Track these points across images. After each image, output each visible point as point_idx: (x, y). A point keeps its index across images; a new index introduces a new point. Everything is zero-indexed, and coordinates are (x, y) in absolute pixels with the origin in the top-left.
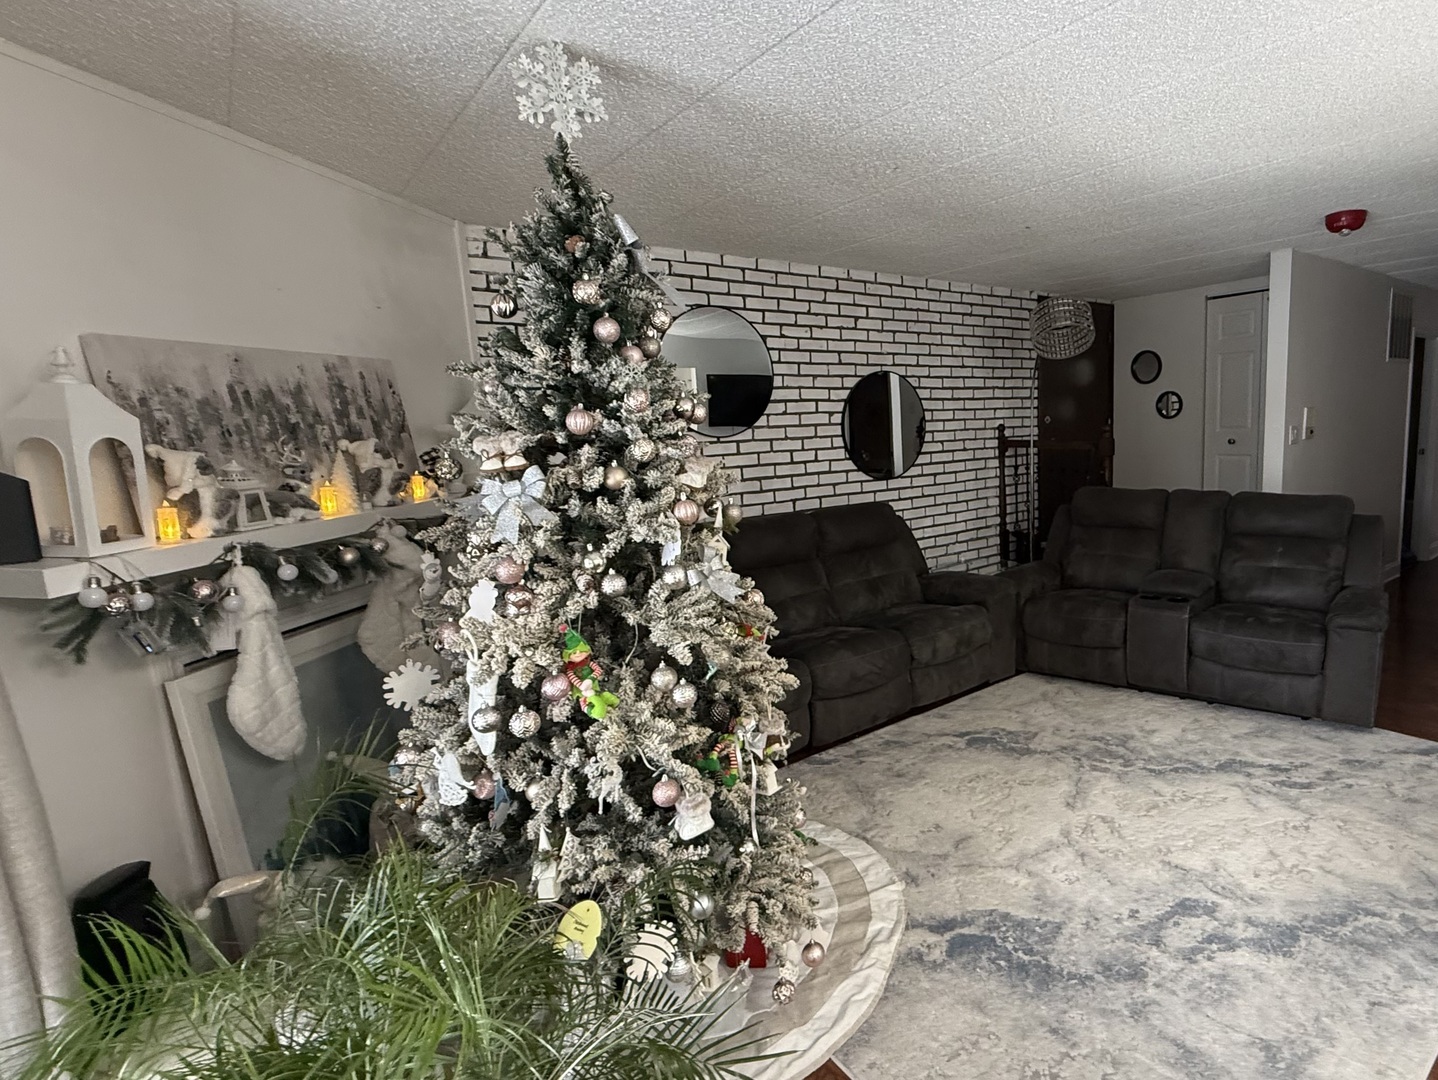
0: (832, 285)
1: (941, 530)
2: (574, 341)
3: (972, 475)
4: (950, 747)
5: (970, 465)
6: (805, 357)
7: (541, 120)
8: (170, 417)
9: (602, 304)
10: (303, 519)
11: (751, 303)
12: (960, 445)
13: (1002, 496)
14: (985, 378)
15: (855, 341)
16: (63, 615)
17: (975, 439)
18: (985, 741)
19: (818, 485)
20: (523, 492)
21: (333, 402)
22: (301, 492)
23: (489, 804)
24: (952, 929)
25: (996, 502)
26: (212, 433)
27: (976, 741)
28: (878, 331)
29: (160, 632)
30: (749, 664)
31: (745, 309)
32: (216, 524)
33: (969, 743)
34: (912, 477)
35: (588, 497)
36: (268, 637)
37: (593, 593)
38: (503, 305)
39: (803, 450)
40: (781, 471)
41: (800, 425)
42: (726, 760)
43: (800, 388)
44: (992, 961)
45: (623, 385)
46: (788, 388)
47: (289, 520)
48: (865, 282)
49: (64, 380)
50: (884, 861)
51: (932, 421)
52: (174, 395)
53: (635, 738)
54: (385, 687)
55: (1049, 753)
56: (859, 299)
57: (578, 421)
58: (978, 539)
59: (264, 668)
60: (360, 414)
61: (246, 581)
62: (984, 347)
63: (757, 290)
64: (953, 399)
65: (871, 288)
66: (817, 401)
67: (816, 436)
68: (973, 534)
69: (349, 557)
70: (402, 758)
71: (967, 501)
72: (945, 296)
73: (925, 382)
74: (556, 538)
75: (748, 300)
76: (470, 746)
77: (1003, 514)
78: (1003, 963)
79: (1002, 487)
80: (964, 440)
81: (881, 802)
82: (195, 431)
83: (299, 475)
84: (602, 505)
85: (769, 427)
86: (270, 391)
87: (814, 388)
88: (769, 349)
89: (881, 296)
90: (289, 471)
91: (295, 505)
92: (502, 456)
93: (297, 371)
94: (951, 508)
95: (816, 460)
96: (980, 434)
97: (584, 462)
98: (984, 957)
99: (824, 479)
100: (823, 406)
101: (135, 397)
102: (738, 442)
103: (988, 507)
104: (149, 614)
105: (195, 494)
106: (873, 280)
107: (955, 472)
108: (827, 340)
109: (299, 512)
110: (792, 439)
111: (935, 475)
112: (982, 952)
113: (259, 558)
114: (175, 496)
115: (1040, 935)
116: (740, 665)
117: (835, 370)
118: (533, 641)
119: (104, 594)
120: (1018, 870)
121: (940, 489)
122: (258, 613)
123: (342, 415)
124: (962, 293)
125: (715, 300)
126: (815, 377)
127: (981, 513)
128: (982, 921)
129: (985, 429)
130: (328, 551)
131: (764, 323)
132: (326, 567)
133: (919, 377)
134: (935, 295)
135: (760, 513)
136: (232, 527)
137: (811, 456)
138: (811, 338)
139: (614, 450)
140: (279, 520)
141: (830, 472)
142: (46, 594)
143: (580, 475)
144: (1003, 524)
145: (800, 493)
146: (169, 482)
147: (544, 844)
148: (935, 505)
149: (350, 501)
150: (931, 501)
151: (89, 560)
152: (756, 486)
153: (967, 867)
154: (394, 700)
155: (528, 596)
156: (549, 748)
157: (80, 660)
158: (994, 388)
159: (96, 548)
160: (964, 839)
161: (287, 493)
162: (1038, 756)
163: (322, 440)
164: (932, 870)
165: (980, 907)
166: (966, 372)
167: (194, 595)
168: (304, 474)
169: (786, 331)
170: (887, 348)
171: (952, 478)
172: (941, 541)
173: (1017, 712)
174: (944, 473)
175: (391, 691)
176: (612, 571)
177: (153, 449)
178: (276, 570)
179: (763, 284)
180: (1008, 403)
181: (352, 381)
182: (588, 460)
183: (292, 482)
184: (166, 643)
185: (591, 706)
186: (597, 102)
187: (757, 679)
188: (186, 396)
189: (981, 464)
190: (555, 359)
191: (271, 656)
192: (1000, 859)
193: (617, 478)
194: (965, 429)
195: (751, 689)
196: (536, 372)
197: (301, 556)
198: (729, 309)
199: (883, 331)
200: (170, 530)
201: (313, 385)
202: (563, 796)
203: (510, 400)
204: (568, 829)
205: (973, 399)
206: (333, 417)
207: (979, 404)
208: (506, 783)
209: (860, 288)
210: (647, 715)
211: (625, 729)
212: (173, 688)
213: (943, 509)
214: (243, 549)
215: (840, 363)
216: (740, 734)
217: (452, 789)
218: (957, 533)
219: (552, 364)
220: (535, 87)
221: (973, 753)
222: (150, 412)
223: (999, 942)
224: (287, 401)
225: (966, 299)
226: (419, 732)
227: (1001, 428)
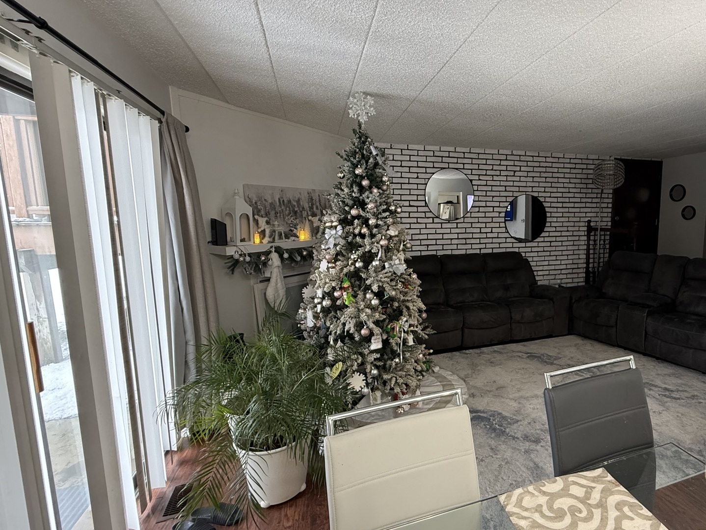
0: (504, 157)
1: (553, 268)
2: (354, 186)
3: (571, 243)
4: (519, 356)
5: (570, 238)
6: (490, 188)
7: (356, 116)
8: (262, 208)
9: (364, 175)
10: (294, 240)
11: (466, 166)
12: (565, 229)
13: (588, 255)
14: (581, 198)
15: (514, 181)
16: (230, 260)
17: (574, 226)
18: (536, 357)
19: (492, 243)
20: (336, 233)
21: (309, 204)
22: (294, 232)
23: (319, 328)
24: (477, 413)
25: (584, 256)
26: (272, 213)
27: (531, 356)
28: (525, 177)
29: (251, 269)
30: (406, 298)
31: (464, 169)
32: (269, 239)
33: (528, 357)
34: (538, 242)
35: (355, 236)
36: (279, 274)
37: (353, 266)
38: (340, 175)
39: (486, 227)
40: (475, 236)
41: (485, 217)
42: (393, 329)
43: (486, 201)
44: (485, 425)
45: (369, 201)
46: (480, 201)
47: (290, 240)
48: (520, 156)
49: (237, 197)
50: (466, 389)
51: (551, 217)
52: (264, 201)
53: (359, 314)
54: (303, 292)
55: (561, 366)
56: (517, 163)
57: (354, 212)
58: (573, 273)
59: (276, 284)
60: (317, 208)
61: (275, 257)
62: (581, 183)
63: (469, 161)
64: (562, 207)
65: (523, 158)
66: (493, 207)
67: (492, 222)
68: (570, 271)
69: (305, 253)
70: (300, 311)
71: (567, 255)
72: (561, 160)
73: (548, 200)
74: (343, 248)
75: (465, 165)
76: (316, 309)
77: (588, 263)
78: (488, 427)
79: (588, 250)
80: (568, 227)
81: (479, 370)
82: (268, 212)
83: (294, 226)
84: (358, 239)
85: (471, 217)
86: (290, 201)
87: (493, 201)
88: (473, 185)
89: (527, 161)
90: (291, 225)
91: (292, 236)
92: (332, 222)
93: (299, 195)
94: (558, 258)
95: (492, 232)
96: (576, 224)
97: (356, 225)
98: (483, 423)
99: (495, 240)
100: (496, 209)
101: (254, 202)
102: (457, 223)
103: (579, 259)
104: (249, 263)
105: (264, 230)
106: (524, 154)
107: (562, 241)
108: (500, 181)
109: (293, 238)
110: (481, 223)
111: (551, 242)
112: (483, 422)
113: (279, 251)
114: (260, 230)
115: (508, 422)
116: (402, 298)
117: (503, 194)
118: (334, 279)
119: (239, 256)
120: (516, 401)
121: (554, 249)
122: (276, 267)
123: (311, 208)
124: (570, 159)
125: (451, 166)
126: (493, 197)
127: (575, 261)
128: (490, 413)
129: (580, 222)
130: (299, 251)
131: (472, 174)
132: (297, 255)
133: (545, 197)
134: (556, 160)
135: (465, 253)
136: (274, 241)
137: (489, 230)
138: (493, 180)
139: (365, 222)
140: (287, 240)
141: (498, 238)
142: (226, 253)
143: (354, 229)
144: (587, 268)
145: (483, 246)
146: (259, 226)
147: (332, 343)
148: (550, 256)
149: (308, 236)
150: (548, 254)
151: (237, 246)
152: (464, 241)
153: (496, 396)
154: (304, 296)
155: (334, 265)
156: (337, 314)
157: (233, 273)
158: (586, 203)
159: (239, 243)
160: (500, 388)
161: (290, 232)
162: (555, 366)
163: (304, 216)
164: (482, 394)
165: (492, 409)
166: (571, 195)
167: (260, 259)
168: (295, 226)
169: (481, 178)
170: (529, 184)
171: (560, 244)
172: (552, 272)
173: (559, 349)
174: (556, 241)
175: (304, 293)
176: (359, 260)
177: (256, 217)
178: (283, 255)
179: (472, 158)
180: (593, 210)
181: (316, 197)
182: (357, 224)
183: (292, 229)
184: (252, 272)
185: (346, 300)
186: (372, 109)
187: (410, 305)
188: (267, 202)
189: (577, 238)
190: (350, 192)
191: (279, 280)
192: (511, 396)
193: (365, 230)
194: (569, 221)
195: (408, 308)
196: (343, 196)
197: (291, 252)
198: (457, 169)
199: (527, 177)
200: (257, 240)
201: (303, 198)
202: (338, 329)
203: (338, 205)
204: (339, 340)
205: (574, 207)
206: (308, 209)
207: (578, 210)
208: (325, 323)
209: (518, 158)
210: (362, 306)
211: (356, 309)
212: (255, 286)
213: (554, 258)
214: (275, 248)
215: (506, 191)
216: (400, 321)
217: (310, 322)
218: (561, 270)
219: (349, 194)
220: (354, 106)
221: (528, 361)
222: (257, 206)
223: (491, 420)
224: (295, 203)
225: (572, 161)
226: (305, 304)
227: (589, 222)
